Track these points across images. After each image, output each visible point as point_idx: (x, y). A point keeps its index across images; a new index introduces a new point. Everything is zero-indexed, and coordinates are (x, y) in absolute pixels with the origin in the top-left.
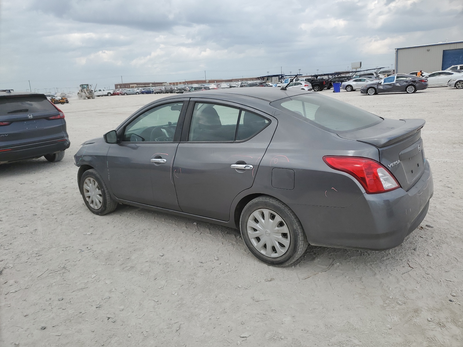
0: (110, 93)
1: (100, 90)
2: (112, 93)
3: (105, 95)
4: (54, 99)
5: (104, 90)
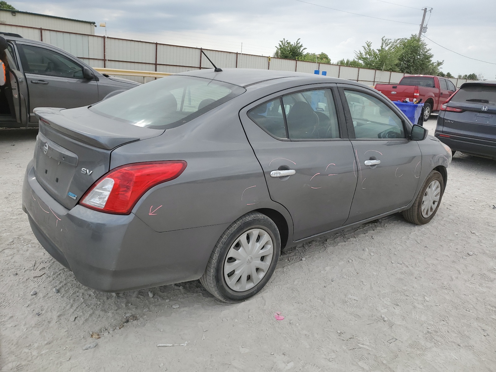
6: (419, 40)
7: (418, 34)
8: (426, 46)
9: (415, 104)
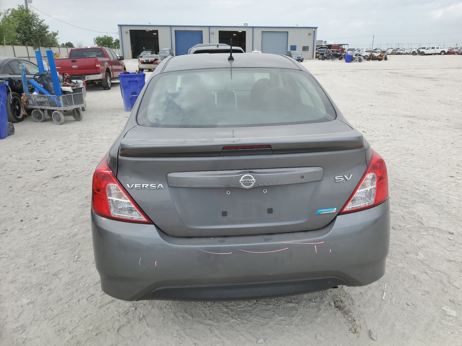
0: (444, 51)
1: (433, 48)
2: (446, 52)
3: (438, 54)
4: (373, 55)
5: (438, 48)
6: (27, 11)
7: (24, 5)
8: (38, 16)
9: (136, 73)
